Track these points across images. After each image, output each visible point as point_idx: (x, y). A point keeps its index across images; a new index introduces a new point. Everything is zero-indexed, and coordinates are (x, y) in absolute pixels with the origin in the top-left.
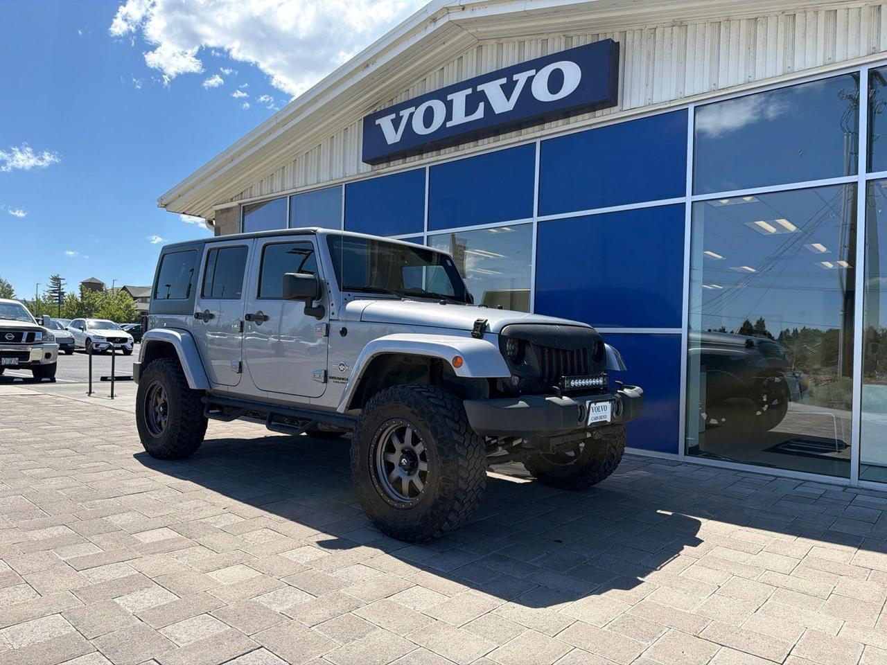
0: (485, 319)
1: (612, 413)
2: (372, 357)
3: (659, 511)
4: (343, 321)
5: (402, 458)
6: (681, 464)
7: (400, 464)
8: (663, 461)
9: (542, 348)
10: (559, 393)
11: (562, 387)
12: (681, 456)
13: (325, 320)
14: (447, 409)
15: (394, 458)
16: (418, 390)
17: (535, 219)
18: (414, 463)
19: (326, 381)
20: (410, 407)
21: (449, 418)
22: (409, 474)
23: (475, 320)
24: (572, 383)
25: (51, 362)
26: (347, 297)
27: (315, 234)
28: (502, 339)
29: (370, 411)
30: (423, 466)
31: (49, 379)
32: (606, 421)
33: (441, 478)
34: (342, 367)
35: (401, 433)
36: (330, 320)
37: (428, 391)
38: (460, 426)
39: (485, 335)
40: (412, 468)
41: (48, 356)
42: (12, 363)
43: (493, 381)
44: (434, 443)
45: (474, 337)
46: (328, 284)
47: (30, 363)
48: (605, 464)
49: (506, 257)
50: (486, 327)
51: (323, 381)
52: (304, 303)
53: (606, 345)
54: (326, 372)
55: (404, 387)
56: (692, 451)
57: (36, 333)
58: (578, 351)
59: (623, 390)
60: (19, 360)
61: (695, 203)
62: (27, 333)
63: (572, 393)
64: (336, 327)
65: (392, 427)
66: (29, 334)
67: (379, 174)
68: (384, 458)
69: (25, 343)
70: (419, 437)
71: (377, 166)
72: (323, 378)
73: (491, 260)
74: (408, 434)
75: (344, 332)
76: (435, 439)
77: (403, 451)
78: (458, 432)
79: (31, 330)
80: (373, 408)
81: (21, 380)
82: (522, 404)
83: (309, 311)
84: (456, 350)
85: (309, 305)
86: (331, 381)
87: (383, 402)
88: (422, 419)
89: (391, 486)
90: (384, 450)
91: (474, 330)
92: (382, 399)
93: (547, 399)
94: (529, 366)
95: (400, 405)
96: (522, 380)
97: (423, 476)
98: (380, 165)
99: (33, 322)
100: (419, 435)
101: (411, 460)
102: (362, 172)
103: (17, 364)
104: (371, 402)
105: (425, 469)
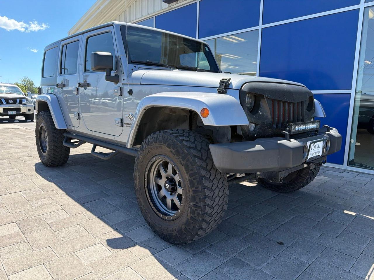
0: (229, 78)
1: (323, 149)
2: (145, 109)
3: (345, 212)
4: (130, 85)
5: (166, 183)
6: (345, 171)
7: (165, 187)
8: (333, 169)
9: (273, 101)
10: (288, 136)
11: (290, 131)
12: (345, 166)
13: (120, 84)
14: (197, 150)
15: (162, 182)
16: (175, 135)
17: (261, 27)
18: (174, 187)
19: (122, 126)
20: (170, 148)
21: (198, 157)
22: (171, 194)
23: (221, 79)
24: (297, 128)
25: (32, 113)
26: (134, 68)
27: (113, 25)
28: (242, 94)
29: (144, 148)
30: (180, 191)
31: (30, 121)
32: (319, 155)
33: (192, 204)
34: (131, 117)
35: (165, 165)
36: (122, 84)
37: (183, 136)
38: (207, 164)
39: (228, 91)
40: (173, 190)
41: (29, 110)
42: (13, 114)
43: (234, 128)
44: (187, 176)
45: (219, 92)
46: (120, 59)
47: (21, 113)
48: (308, 178)
49: (242, 58)
50: (229, 84)
51: (120, 126)
52: (105, 73)
53: (315, 100)
54: (122, 120)
55: (166, 132)
56: (351, 163)
57: (23, 99)
58: (298, 103)
59: (329, 132)
60: (16, 112)
61: (366, 9)
62: (19, 100)
63: (297, 136)
64: (126, 89)
65: (159, 160)
66: (20, 100)
67: (172, 8)
68: (155, 181)
69: (18, 104)
70: (176, 171)
71: (171, 4)
72: (120, 124)
73: (234, 60)
74: (170, 167)
75: (131, 92)
76: (187, 173)
77: (167, 178)
78: (205, 169)
79: (21, 98)
80: (146, 147)
81: (18, 121)
82: (258, 147)
83: (109, 78)
84: (205, 103)
85: (109, 74)
86: (125, 125)
87: (152, 143)
88: (177, 157)
89: (160, 201)
90: (155, 175)
91: (220, 87)
92: (151, 141)
93: (279, 142)
94: (263, 115)
95: (163, 146)
96: (258, 126)
97: (180, 197)
98: (173, 3)
99: (23, 95)
100: (176, 170)
101: (172, 185)
102: (163, 8)
103: (15, 114)
104: (145, 142)
105: (181, 193)
